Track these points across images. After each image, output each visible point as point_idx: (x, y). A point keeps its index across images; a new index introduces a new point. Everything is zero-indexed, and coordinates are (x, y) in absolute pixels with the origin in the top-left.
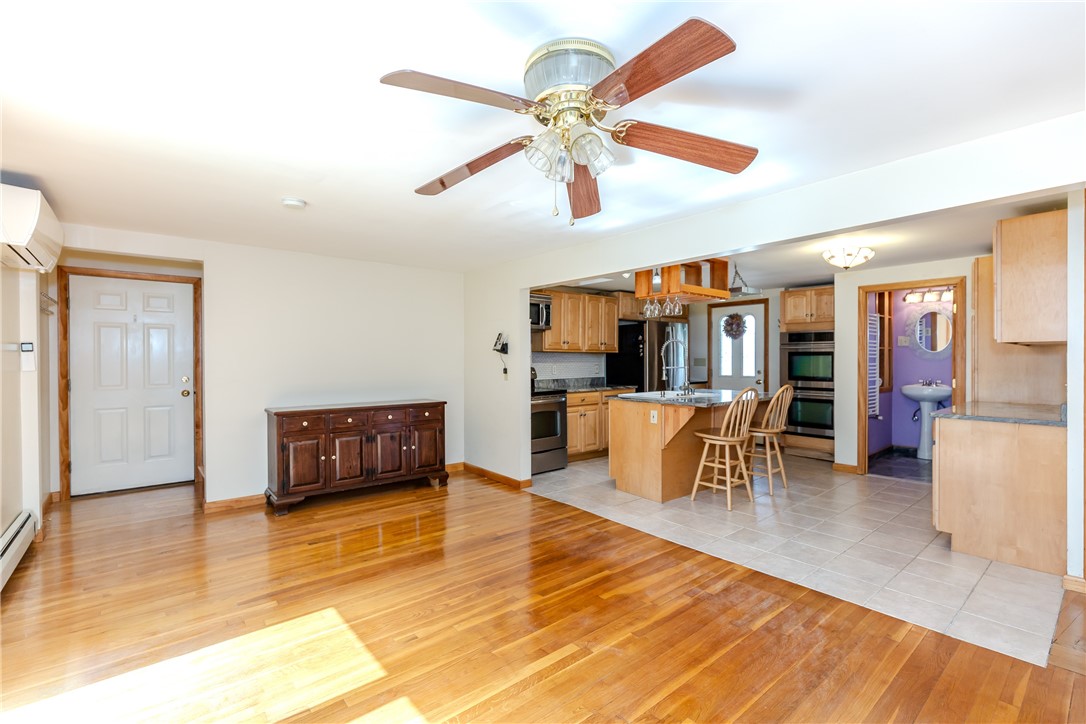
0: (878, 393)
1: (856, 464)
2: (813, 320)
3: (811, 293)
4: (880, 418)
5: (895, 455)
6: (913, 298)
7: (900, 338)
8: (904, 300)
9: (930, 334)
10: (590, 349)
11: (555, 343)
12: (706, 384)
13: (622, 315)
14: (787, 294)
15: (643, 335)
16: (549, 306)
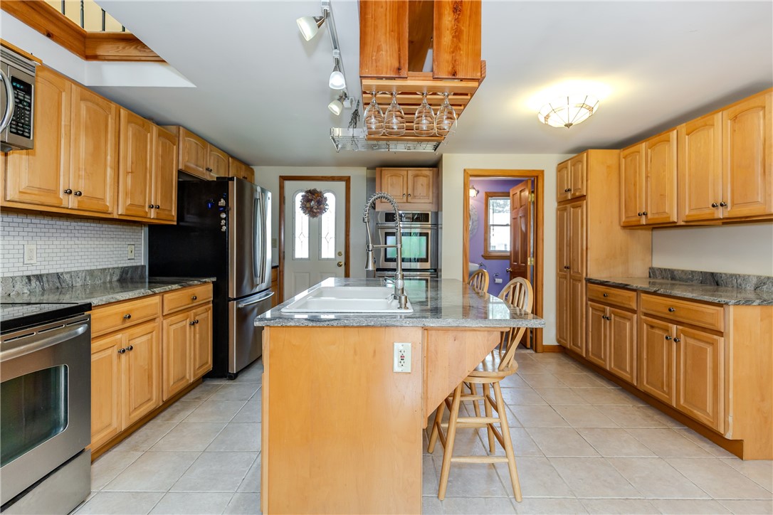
2: (409, 200)
3: (408, 173)
10: (131, 213)
11: (40, 190)
12: (277, 269)
13: (184, 164)
14: (384, 172)
15: (227, 199)
16: (29, 86)
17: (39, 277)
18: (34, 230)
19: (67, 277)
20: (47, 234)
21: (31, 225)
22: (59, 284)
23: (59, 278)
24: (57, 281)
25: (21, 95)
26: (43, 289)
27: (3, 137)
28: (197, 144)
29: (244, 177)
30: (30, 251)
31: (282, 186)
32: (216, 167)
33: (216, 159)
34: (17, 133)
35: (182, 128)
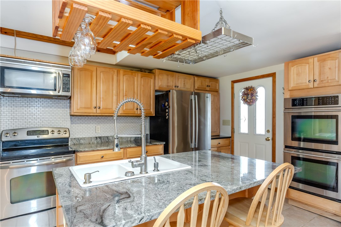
3: (314, 60)
10: (126, 113)
11: (85, 108)
12: (230, 139)
13: (159, 87)
14: (290, 64)
15: (168, 102)
16: (69, 75)
17: (100, 138)
18: (99, 121)
19: (111, 138)
20: (104, 122)
21: (98, 119)
22: (107, 140)
23: (108, 138)
24: (107, 139)
25: (66, 78)
26: (102, 142)
27: (60, 94)
28: (168, 75)
29: (207, 86)
30: (98, 128)
31: (233, 88)
32: (183, 84)
33: (183, 80)
34: (65, 92)
35: (157, 70)
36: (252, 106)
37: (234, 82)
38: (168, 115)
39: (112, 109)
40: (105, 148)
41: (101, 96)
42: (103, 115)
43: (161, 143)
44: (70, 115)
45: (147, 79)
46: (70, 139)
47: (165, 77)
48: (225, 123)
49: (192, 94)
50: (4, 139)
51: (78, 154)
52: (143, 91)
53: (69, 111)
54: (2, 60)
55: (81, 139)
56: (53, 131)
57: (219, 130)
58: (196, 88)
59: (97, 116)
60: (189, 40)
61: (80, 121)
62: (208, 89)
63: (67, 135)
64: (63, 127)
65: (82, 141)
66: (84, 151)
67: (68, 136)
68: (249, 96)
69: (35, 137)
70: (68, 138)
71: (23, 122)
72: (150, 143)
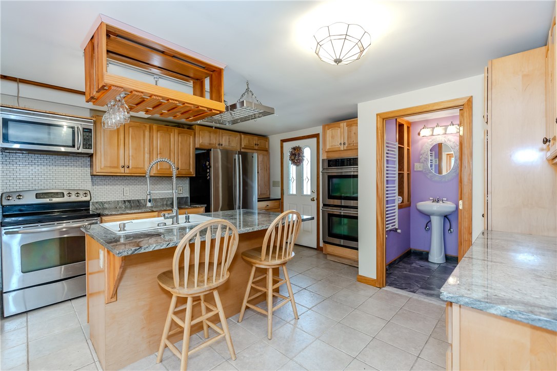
0: (397, 210)
1: (376, 278)
2: (345, 148)
3: (343, 124)
4: (399, 231)
5: (412, 257)
6: (425, 132)
7: (416, 164)
8: (419, 134)
9: (437, 163)
10: (160, 173)
11: (110, 167)
12: (280, 201)
13: (200, 145)
14: (327, 127)
15: (209, 161)
16: (91, 129)
17: (129, 201)
18: (128, 182)
19: (143, 201)
21: (127, 180)
24: (138, 203)
25: (87, 134)
26: (131, 205)
27: (80, 151)
28: (210, 132)
29: (256, 145)
30: (127, 190)
31: (282, 147)
32: (227, 142)
33: (228, 137)
34: (86, 148)
35: (197, 126)
36: (300, 167)
37: (283, 141)
38: (209, 175)
39: (144, 168)
40: (136, 211)
41: (130, 154)
42: (133, 175)
43: (202, 206)
44: (91, 175)
45: (185, 136)
46: (91, 203)
47: (207, 134)
48: (275, 184)
49: (236, 154)
50: (5, 203)
51: (103, 218)
52: (181, 149)
53: (89, 171)
54: (2, 110)
55: (105, 202)
56: (69, 193)
57: (270, 192)
58: (243, 146)
59: (124, 176)
60: (213, 111)
61: (104, 182)
62: (256, 147)
63: (88, 198)
64: (83, 189)
65: (106, 206)
66: (111, 215)
67: (90, 199)
68: (297, 156)
69: (47, 200)
70: (88, 202)
71: (29, 183)
72: (190, 206)
